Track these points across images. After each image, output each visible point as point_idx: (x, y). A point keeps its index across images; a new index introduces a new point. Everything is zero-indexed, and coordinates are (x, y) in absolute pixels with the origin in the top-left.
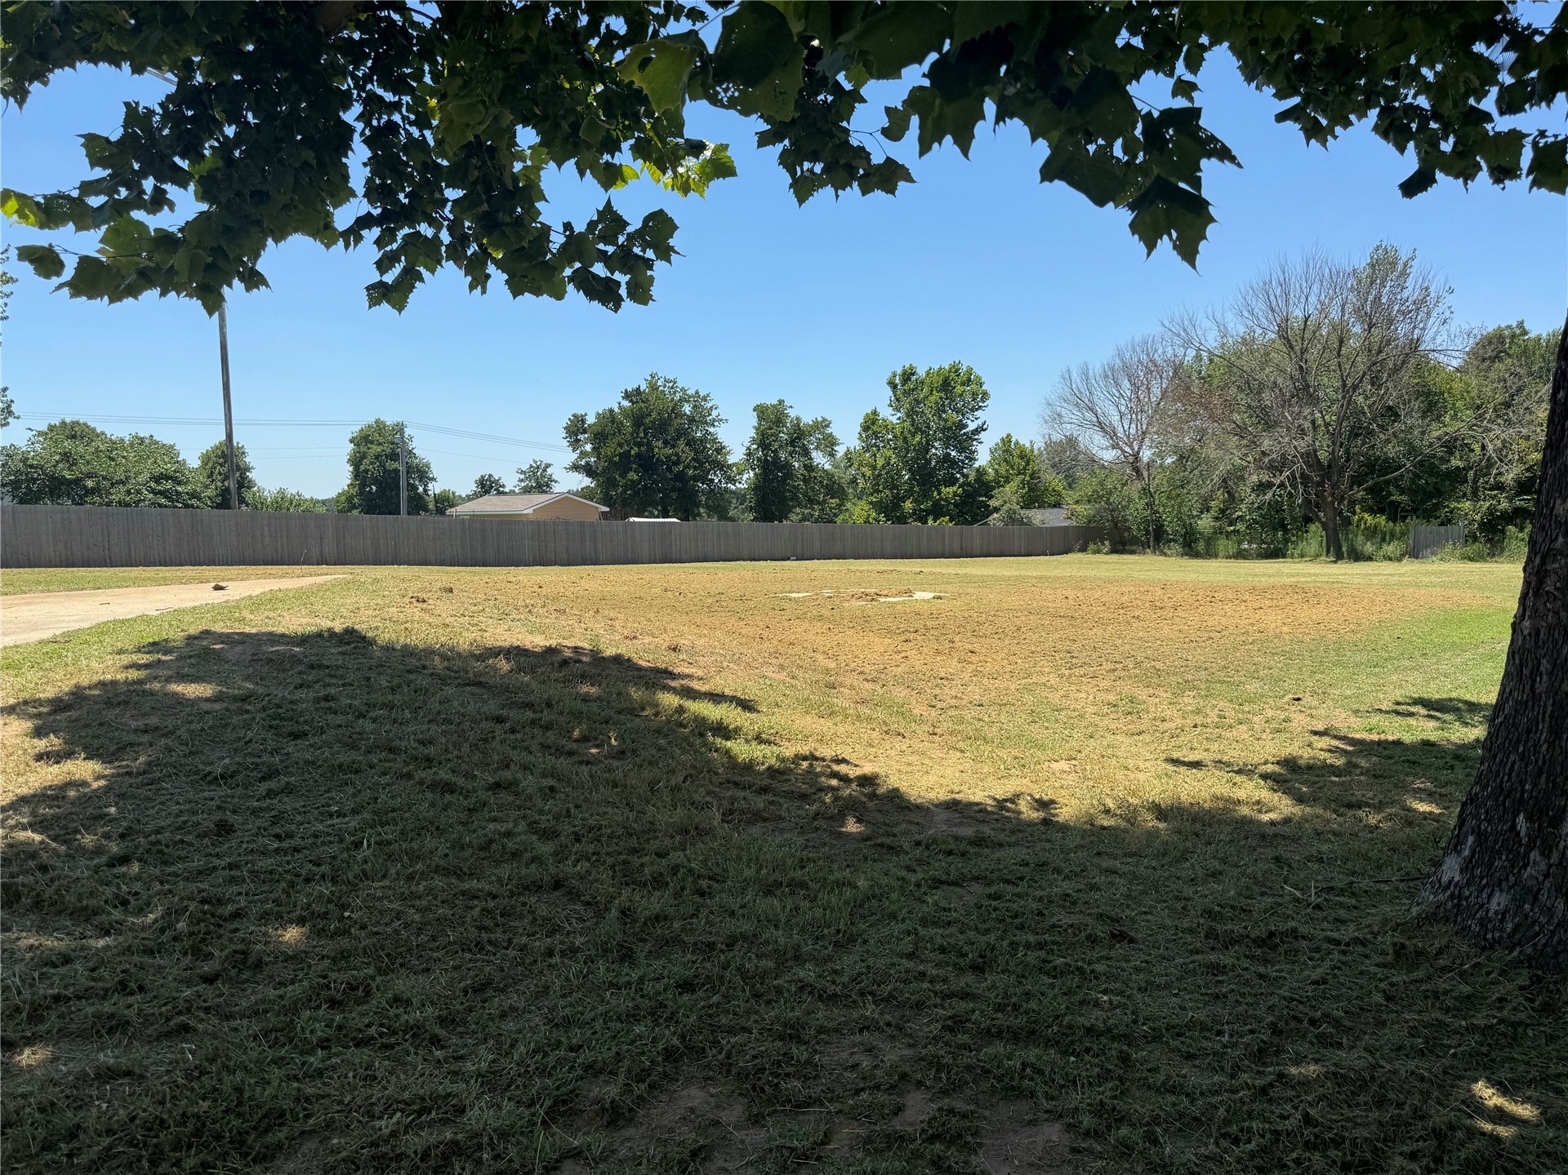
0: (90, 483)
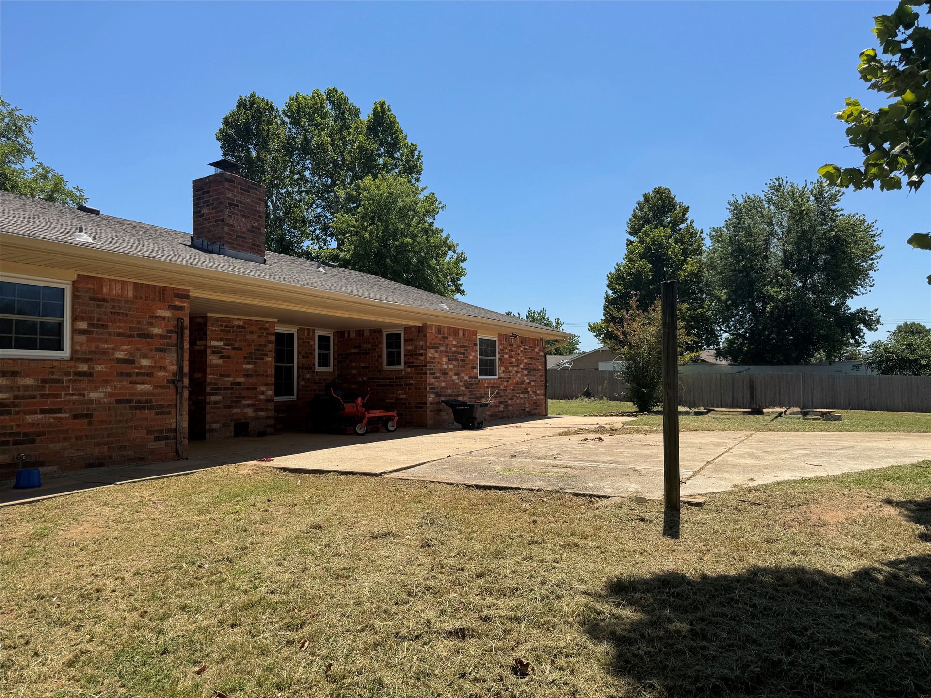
0: (924, 362)
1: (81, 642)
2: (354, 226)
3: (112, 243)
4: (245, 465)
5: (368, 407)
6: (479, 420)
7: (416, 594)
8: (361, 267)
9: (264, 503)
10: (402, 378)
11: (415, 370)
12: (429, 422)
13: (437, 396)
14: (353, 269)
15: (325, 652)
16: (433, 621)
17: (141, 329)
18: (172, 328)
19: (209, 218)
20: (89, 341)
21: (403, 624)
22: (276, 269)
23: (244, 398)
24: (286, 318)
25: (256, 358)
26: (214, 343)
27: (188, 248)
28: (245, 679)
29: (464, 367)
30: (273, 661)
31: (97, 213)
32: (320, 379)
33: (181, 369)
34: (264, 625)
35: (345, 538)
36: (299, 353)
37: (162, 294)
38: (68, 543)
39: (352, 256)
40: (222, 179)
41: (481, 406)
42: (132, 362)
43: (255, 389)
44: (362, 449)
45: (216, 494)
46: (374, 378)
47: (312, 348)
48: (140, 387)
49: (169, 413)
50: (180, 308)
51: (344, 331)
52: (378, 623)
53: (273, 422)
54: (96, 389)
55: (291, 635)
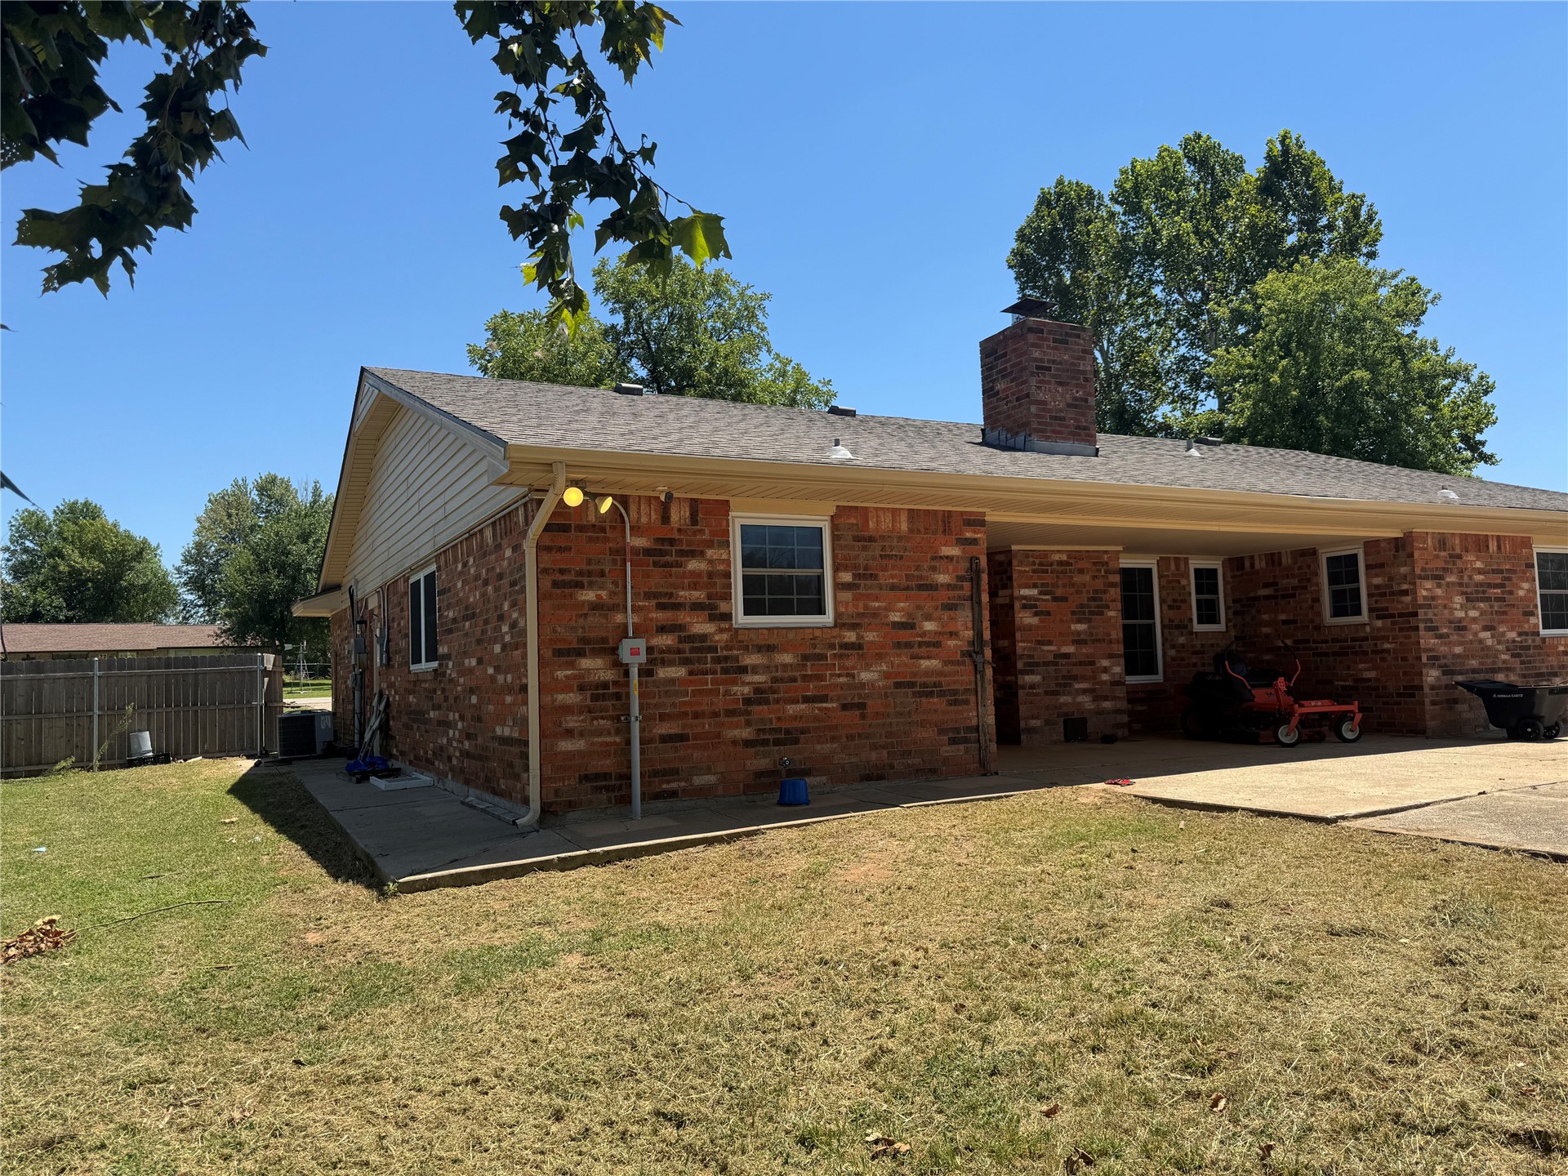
1: (879, 1036)
2: (1250, 367)
3: (877, 455)
4: (1087, 789)
5: (1299, 693)
6: (1548, 722)
7: (1432, 1051)
8: (1266, 438)
9: (1127, 853)
10: (1366, 639)
11: (1392, 623)
12: (1431, 724)
13: (1444, 673)
14: (1253, 443)
15: (1257, 1123)
16: (1473, 1107)
17: (920, 578)
18: (963, 573)
19: (1007, 396)
20: (856, 598)
21: (1407, 1099)
22: (1117, 463)
23: (1075, 678)
24: (1137, 543)
25: (1091, 613)
26: (1025, 592)
27: (979, 448)
28: (1122, 1140)
29: (1505, 613)
30: (1166, 1120)
31: (851, 414)
32: (1203, 645)
33: (979, 634)
34: (1145, 1058)
35: (1276, 928)
36: (1162, 601)
37: (947, 523)
38: (849, 888)
39: (1249, 420)
40: (1025, 331)
41: (1552, 691)
42: (912, 626)
43: (1092, 663)
44: (1293, 772)
45: (1047, 832)
46: (1308, 641)
47: (1185, 590)
48: (925, 664)
49: (967, 702)
50: (974, 542)
51: (1242, 558)
52: (1355, 1091)
53: (1125, 719)
54: (867, 668)
55: (1193, 1082)
